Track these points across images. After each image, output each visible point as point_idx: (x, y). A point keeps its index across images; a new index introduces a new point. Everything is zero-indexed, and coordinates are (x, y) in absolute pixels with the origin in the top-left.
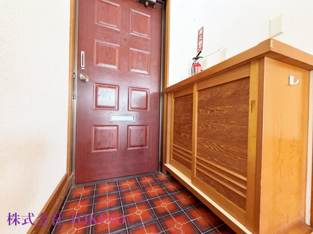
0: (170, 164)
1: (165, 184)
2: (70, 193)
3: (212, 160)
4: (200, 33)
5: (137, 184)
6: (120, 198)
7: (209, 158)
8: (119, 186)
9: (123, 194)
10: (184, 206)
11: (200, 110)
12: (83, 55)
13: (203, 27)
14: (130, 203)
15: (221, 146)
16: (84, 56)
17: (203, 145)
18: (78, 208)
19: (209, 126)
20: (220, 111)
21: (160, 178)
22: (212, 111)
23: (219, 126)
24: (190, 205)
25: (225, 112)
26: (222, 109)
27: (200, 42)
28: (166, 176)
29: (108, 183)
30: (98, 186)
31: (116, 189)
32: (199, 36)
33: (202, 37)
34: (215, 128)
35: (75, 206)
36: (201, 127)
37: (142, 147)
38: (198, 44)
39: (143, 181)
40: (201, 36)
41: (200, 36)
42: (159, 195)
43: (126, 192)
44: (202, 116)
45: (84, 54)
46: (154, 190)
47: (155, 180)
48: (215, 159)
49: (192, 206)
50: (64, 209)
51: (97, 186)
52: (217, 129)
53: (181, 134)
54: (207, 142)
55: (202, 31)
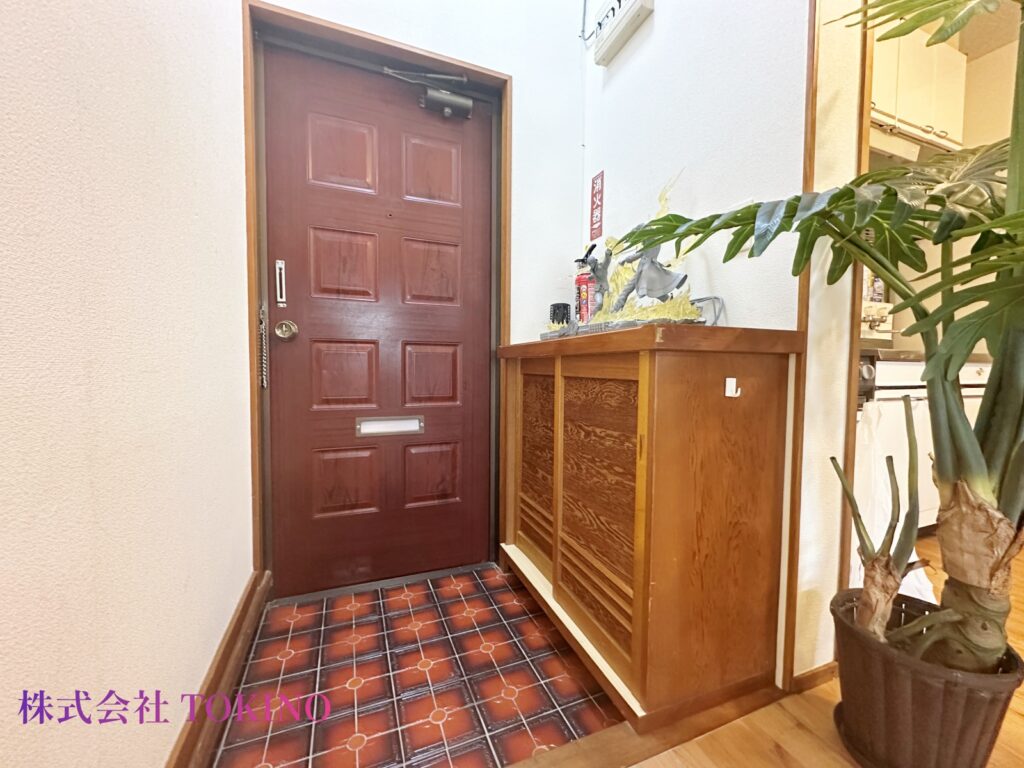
0: (515, 543)
1: (500, 597)
2: (265, 621)
3: (588, 548)
4: (597, 187)
5: (429, 597)
6: (385, 633)
7: (583, 542)
8: (383, 603)
9: (391, 623)
10: (532, 650)
11: (569, 424)
12: (281, 269)
13: (603, 172)
14: (406, 644)
15: (602, 518)
16: (283, 272)
17: (572, 510)
18: (286, 655)
19: (583, 467)
20: (599, 437)
21: (492, 579)
22: (588, 434)
23: (598, 473)
24: (550, 646)
25: (608, 443)
26: (603, 434)
27: (597, 213)
28: (506, 575)
29: (356, 595)
30: (331, 604)
31: (374, 609)
32: (593, 196)
33: (601, 200)
34: (593, 476)
35: (279, 650)
36: (569, 466)
37: (444, 501)
38: (592, 217)
39: (447, 589)
40: (598, 197)
41: (597, 195)
42: (480, 624)
43: (400, 617)
44: (571, 439)
45: (283, 267)
46: (470, 613)
47: (477, 586)
48: (592, 546)
49: (553, 650)
50: (253, 659)
51: (329, 603)
52: (595, 479)
53: (537, 472)
54: (580, 503)
55: (599, 181)
